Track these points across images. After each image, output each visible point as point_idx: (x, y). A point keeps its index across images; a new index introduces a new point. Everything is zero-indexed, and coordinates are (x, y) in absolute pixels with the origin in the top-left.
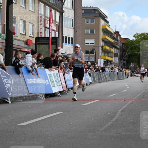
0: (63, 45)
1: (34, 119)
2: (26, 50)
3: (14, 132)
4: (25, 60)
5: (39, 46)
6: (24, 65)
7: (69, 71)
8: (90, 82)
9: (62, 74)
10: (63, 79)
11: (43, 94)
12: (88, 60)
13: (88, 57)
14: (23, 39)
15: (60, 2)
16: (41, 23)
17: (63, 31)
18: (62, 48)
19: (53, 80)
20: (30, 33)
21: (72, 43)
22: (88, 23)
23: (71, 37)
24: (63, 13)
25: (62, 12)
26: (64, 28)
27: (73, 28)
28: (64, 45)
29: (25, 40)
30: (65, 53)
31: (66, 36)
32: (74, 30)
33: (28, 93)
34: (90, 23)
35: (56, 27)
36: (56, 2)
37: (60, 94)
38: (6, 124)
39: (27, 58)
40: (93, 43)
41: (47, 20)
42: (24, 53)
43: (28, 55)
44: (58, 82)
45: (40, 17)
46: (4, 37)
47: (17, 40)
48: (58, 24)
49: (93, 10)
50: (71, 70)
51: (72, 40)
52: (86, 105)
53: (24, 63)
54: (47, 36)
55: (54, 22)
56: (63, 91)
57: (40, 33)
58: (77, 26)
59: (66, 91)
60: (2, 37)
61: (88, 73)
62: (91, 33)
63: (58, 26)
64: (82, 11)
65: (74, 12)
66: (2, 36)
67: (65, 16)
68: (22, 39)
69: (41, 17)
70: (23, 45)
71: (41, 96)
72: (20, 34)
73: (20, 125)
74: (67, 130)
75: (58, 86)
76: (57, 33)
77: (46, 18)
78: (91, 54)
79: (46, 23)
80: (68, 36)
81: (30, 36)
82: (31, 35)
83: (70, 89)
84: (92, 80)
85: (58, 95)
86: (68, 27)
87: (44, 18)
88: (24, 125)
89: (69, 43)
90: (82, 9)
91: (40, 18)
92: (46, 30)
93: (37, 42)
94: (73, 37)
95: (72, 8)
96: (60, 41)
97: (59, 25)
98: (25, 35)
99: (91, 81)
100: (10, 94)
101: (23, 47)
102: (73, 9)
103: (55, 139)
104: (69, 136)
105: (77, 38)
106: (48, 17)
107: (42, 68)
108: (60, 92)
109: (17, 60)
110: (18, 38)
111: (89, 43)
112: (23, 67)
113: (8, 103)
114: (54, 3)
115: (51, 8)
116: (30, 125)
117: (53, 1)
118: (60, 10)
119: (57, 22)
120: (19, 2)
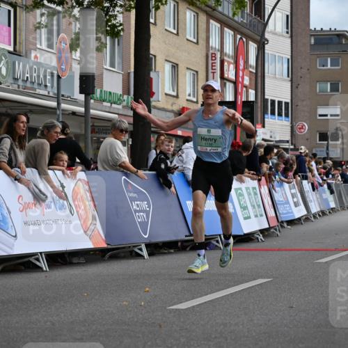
0: (266, 120)
1: (206, 295)
2: (180, 133)
3: (160, 326)
4: (181, 156)
6: (178, 167)
7: (283, 181)
8: (332, 207)
9: (265, 190)
10: (267, 200)
12: (326, 156)
13: (325, 147)
14: (172, 105)
15: (259, 18)
16: (214, 68)
17: (266, 87)
18: (264, 127)
19: (245, 202)
20: (187, 93)
21: (287, 115)
22: (325, 68)
23: (284, 100)
24: (266, 46)
25: (264, 42)
26: (267, 81)
27: (289, 79)
28: (269, 120)
29: (176, 108)
30: (271, 139)
31: (273, 98)
32: (292, 84)
33: (188, 234)
34: (329, 66)
35: (250, 79)
36: (250, 19)
37: (261, 235)
38: (141, 306)
39: (185, 151)
40: (338, 115)
41: (229, 63)
43: (187, 144)
44: (256, 207)
45: (212, 54)
46: (128, 103)
47: (159, 109)
48: (254, 71)
49: (336, 36)
50: (286, 180)
51: (287, 109)
52: (326, 262)
53: (177, 162)
54: (227, 100)
56: (270, 228)
58: (299, 74)
59: (276, 230)
60: (125, 103)
61: (325, 186)
62: (331, 91)
63: (254, 75)
64: (310, 40)
65: (292, 42)
66: (124, 100)
67: (270, 52)
68: (169, 107)
69: (214, 56)
71: (217, 242)
72: (166, 94)
73: (173, 309)
74: (285, 321)
75: (256, 216)
76: (252, 92)
77: (226, 58)
78: (331, 141)
79: (226, 68)
80: (277, 100)
81: (187, 100)
82: (191, 98)
83: (285, 225)
84: (336, 203)
85: (258, 238)
86: (277, 76)
87: (220, 58)
88: (182, 309)
89: (280, 114)
90: (311, 35)
91: (212, 57)
92: (225, 84)
94: (289, 101)
95: (287, 33)
96: (259, 110)
97: (256, 73)
98: (177, 97)
99: (333, 205)
100: (146, 237)
102: (289, 35)
103: (260, 343)
104: (293, 337)
105: (299, 104)
106: (231, 53)
108: (262, 231)
109: (163, 157)
110: (160, 105)
111: (326, 115)
112: (176, 173)
113: (142, 256)
114: (245, 21)
115: (236, 32)
116: (198, 309)
117: (242, 17)
118: (258, 38)
119: (251, 66)
120: (162, 20)
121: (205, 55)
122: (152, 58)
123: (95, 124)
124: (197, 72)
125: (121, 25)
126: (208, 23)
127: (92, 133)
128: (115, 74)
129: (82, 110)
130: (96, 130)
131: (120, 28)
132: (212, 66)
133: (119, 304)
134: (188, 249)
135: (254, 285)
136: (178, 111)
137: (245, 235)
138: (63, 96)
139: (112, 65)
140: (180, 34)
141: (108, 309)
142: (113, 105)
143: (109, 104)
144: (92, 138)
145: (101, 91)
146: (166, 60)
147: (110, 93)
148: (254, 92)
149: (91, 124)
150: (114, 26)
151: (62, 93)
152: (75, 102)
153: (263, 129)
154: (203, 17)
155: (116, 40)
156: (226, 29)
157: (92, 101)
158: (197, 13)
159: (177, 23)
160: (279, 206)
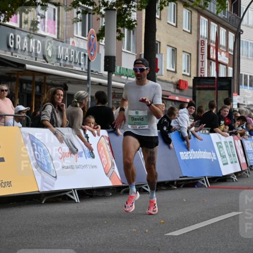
0: (241, 89)
1: (193, 224)
2: (177, 98)
3: (159, 250)
4: (177, 118)
5: (199, 93)
9: (238, 143)
10: (240, 151)
11: (207, 177)
14: (172, 78)
15: (236, 15)
16: (203, 51)
17: (241, 65)
18: (239, 94)
19: (224, 152)
20: (183, 69)
24: (241, 35)
25: (240, 33)
26: (242, 61)
28: (242, 89)
29: (175, 80)
30: (244, 103)
31: (246, 74)
35: (229, 59)
36: (229, 15)
37: (235, 176)
38: (146, 232)
39: (180, 114)
41: (214, 48)
42: (173, 103)
44: (232, 156)
45: (201, 41)
47: (162, 81)
48: (232, 54)
55: (225, 50)
56: (242, 171)
57: (201, 68)
59: (246, 172)
63: (232, 57)
67: (244, 40)
68: (170, 80)
69: (203, 42)
70: (172, 90)
71: (203, 181)
72: (167, 70)
73: (169, 236)
75: (232, 163)
76: (230, 69)
77: (211, 44)
79: (211, 51)
80: (249, 75)
81: (183, 75)
82: (186, 73)
85: (233, 179)
86: (249, 57)
87: (208, 44)
88: (176, 236)
89: (251, 85)
91: (201, 43)
92: (211, 63)
93: (197, 86)
96: (236, 82)
97: (234, 55)
98: (175, 72)
101: (172, 93)
107: (205, 133)
108: (236, 174)
109: (166, 120)
110: (163, 78)
113: (147, 192)
114: (226, 17)
115: (219, 25)
116: (187, 236)
117: (224, 14)
118: (236, 29)
119: (230, 50)
120: (166, 16)
121: (196, 41)
122: (157, 44)
123: (116, 92)
124: (190, 54)
125: (135, 21)
126: (199, 19)
127: (113, 98)
128: (131, 55)
129: (106, 82)
130: (116, 96)
131: (134, 23)
132: (202, 50)
133: (129, 231)
134: (182, 186)
135: (229, 217)
136: (176, 83)
137: (224, 176)
138: (92, 71)
139: (129, 49)
140: (178, 26)
141: (122, 234)
142: (129, 78)
143: (126, 78)
144: (113, 101)
145: (120, 68)
146: (168, 45)
147: (127, 69)
148: (232, 69)
149: (112, 92)
150: (130, 21)
151: (91, 69)
152: (101, 76)
153: (238, 96)
154: (195, 14)
155: (132, 31)
156: (212, 23)
157: (114, 75)
158: (191, 12)
159: (176, 18)
160: (249, 155)
